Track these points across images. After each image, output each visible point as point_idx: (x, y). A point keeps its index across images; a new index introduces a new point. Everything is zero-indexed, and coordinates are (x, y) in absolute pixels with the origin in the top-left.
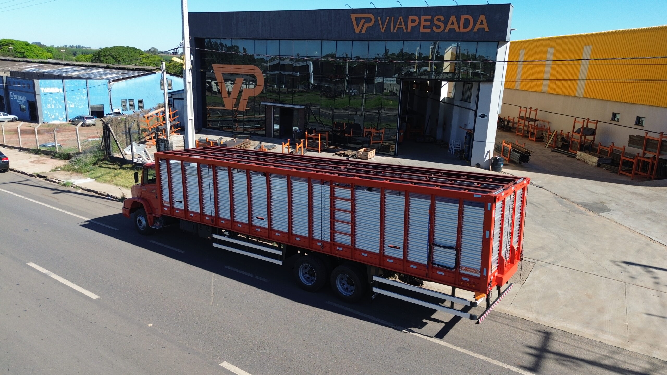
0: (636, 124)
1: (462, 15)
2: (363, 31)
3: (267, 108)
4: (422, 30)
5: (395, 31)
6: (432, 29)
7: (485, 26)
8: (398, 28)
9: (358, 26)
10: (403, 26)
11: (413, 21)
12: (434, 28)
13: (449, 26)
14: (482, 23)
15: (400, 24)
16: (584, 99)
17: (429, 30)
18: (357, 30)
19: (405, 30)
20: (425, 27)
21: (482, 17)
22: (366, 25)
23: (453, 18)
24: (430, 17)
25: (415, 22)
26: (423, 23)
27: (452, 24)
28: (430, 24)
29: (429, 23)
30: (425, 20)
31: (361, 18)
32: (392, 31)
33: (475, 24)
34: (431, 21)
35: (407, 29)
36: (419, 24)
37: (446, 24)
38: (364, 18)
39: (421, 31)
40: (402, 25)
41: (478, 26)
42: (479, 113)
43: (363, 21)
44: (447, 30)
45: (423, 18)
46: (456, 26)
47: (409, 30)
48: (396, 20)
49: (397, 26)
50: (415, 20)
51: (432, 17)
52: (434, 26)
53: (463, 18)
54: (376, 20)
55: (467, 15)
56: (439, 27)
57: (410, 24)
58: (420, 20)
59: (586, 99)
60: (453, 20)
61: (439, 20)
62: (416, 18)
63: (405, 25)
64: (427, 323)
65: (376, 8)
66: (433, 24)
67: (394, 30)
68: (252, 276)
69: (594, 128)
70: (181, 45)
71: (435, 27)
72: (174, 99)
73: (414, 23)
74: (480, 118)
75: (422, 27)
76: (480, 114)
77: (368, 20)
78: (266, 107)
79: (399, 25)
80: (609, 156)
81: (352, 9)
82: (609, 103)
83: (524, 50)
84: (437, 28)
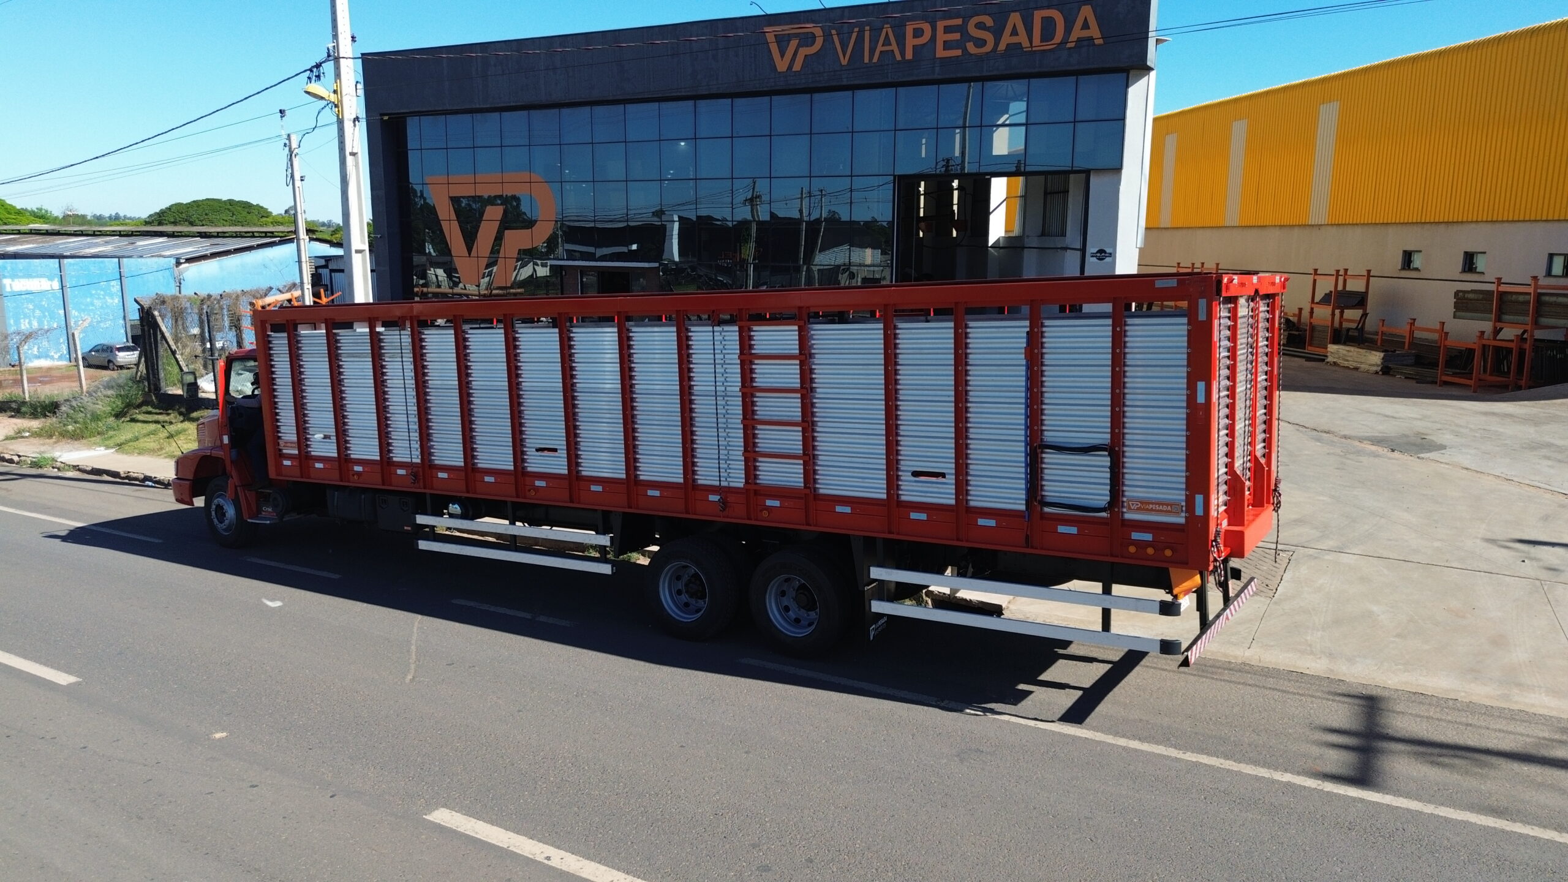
0: (1464, 271)
1: (1037, 8)
2: (797, 67)
3: (566, 275)
4: (940, 53)
5: (875, 60)
6: (965, 50)
7: (1094, 32)
8: (881, 52)
9: (782, 56)
10: (894, 47)
11: (918, 33)
12: (971, 48)
13: (1006, 39)
14: (1086, 26)
15: (887, 42)
16: (1329, 228)
17: (959, 52)
18: (782, 66)
19: (899, 58)
20: (947, 45)
21: (1086, 11)
22: (804, 51)
23: (1015, 18)
24: (959, 21)
25: (922, 36)
26: (941, 37)
27: (1014, 32)
28: (959, 38)
29: (957, 36)
30: (948, 30)
31: (789, 37)
32: (866, 60)
33: (1068, 30)
34: (962, 29)
35: (903, 54)
36: (933, 38)
37: (998, 33)
38: (796, 35)
39: (937, 56)
40: (890, 44)
41: (1077, 33)
42: (1091, 249)
43: (794, 43)
44: (1002, 47)
45: (940, 25)
46: (1022, 38)
47: (909, 55)
48: (876, 31)
49: (880, 48)
50: (923, 30)
51: (963, 22)
52: (969, 41)
53: (1038, 15)
54: (827, 37)
55: (1049, 7)
56: (981, 43)
57: (910, 42)
58: (934, 29)
59: (1334, 230)
60: (1015, 25)
61: (980, 26)
62: (927, 27)
63: (898, 45)
64: (1031, 692)
65: (825, 9)
66: (966, 37)
67: (871, 58)
68: (528, 616)
69: (1363, 290)
70: (329, 56)
71: (972, 43)
72: (332, 271)
73: (918, 37)
74: (1094, 259)
75: (940, 45)
76: (1095, 250)
77: (807, 40)
78: (564, 273)
79: (883, 46)
80: (1409, 349)
81: (767, 15)
82: (1391, 230)
83: (1175, 135)
84: (977, 46)
